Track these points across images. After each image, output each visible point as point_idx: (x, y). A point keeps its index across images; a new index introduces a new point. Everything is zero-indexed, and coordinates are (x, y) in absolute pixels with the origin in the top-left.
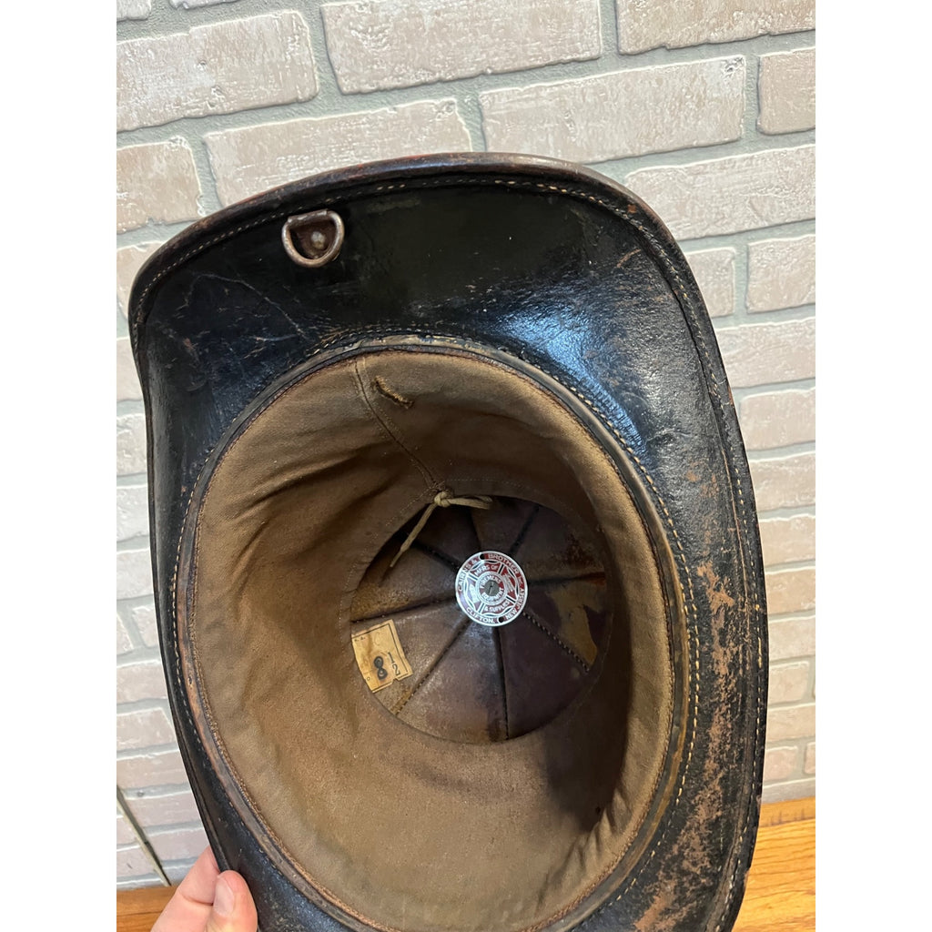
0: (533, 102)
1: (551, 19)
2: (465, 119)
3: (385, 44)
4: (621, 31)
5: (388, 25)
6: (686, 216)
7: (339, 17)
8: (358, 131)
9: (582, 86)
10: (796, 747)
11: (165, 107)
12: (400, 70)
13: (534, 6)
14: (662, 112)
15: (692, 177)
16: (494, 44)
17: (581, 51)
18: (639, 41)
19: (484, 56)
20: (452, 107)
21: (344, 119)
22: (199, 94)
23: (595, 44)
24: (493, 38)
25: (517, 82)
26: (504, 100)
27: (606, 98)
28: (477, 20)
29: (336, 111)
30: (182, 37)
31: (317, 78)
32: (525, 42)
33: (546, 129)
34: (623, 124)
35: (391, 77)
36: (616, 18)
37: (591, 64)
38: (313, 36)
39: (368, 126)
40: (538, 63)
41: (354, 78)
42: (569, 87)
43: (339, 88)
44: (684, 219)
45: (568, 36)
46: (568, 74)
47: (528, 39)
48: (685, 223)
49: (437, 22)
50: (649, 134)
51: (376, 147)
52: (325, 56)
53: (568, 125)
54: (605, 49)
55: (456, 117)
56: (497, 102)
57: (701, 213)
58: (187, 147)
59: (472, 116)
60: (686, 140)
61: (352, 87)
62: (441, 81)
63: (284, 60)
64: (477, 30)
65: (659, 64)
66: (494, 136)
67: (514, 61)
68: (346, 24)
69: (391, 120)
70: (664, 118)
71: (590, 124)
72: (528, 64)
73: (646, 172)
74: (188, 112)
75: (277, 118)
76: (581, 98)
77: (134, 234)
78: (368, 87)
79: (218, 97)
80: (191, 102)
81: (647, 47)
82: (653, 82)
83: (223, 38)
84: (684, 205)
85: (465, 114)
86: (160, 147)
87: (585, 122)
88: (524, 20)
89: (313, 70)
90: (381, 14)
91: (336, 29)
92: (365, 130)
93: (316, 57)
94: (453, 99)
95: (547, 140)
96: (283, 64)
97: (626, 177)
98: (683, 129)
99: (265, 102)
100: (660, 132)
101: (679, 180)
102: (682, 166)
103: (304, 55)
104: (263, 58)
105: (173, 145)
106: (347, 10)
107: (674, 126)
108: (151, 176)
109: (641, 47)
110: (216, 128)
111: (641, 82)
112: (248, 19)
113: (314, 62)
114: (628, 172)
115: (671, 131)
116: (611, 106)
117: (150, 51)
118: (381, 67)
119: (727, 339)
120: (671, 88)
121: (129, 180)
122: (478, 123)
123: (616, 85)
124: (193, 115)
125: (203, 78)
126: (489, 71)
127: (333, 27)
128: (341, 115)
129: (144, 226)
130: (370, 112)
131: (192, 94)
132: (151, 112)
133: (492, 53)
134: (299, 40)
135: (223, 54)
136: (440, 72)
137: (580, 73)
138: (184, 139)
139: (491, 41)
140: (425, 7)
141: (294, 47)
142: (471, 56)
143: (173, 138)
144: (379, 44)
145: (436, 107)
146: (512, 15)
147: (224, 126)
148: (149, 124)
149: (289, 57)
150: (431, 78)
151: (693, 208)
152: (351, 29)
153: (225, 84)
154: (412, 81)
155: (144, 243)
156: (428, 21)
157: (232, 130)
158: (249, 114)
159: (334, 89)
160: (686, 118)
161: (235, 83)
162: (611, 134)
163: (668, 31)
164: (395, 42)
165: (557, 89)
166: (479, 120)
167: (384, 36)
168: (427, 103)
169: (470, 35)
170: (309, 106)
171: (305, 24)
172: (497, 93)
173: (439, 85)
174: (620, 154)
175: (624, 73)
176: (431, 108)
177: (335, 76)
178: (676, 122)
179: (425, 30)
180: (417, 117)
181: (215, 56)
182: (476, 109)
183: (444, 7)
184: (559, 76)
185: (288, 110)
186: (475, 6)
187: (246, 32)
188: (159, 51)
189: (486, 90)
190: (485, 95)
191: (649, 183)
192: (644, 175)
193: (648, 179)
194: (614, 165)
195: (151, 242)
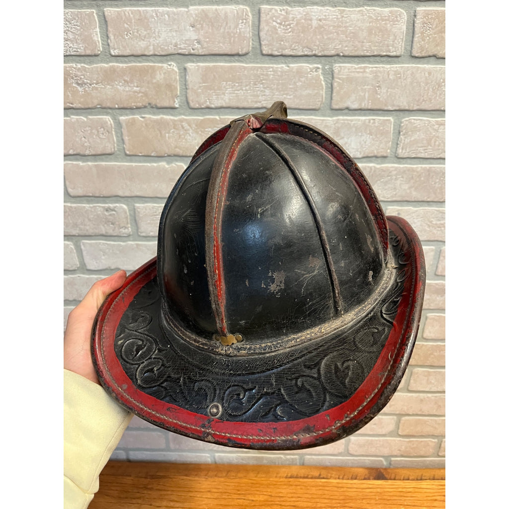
0: (361, 74)
1: (379, 32)
2: (324, 77)
3: (290, 32)
4: (414, 44)
5: (293, 22)
6: (431, 146)
7: (269, 14)
8: (267, 75)
9: (389, 69)
10: (436, 440)
11: (168, 46)
12: (295, 46)
13: (371, 24)
14: (428, 89)
15: (437, 126)
16: (346, 41)
17: (391, 51)
18: (423, 51)
19: (340, 46)
20: (318, 70)
21: (261, 68)
22: (188, 42)
23: (400, 49)
24: (346, 37)
25: (355, 62)
26: (346, 70)
27: (400, 78)
28: (340, 26)
29: (257, 63)
30: (185, 11)
31: (251, 44)
32: (363, 42)
33: (365, 89)
34: (406, 92)
35: (289, 50)
36: (413, 37)
37: (396, 59)
38: (253, 22)
39: (272, 73)
40: (368, 54)
41: (270, 47)
42: (382, 69)
43: (261, 51)
44: (429, 147)
45: (386, 43)
46: (382, 62)
47: (365, 41)
48: (429, 149)
49: (319, 25)
50: (419, 100)
51: (274, 85)
52: (257, 33)
53: (377, 89)
54: (404, 52)
55: (319, 76)
56: (342, 71)
57: (439, 146)
58: (176, 69)
59: (328, 76)
60: (439, 106)
61: (268, 52)
62: (315, 56)
63: (235, 32)
64: (339, 32)
65: (431, 65)
66: (338, 88)
67: (356, 51)
68: (271, 18)
69: (286, 72)
70: (428, 93)
71: (389, 90)
72: (362, 54)
73: (414, 119)
74: (180, 51)
75: (226, 61)
76: (387, 76)
77: (140, 110)
78: (276, 53)
79: (197, 45)
80: (182, 46)
81: (426, 55)
82: (426, 73)
83: (206, 15)
84: (431, 140)
85: (324, 74)
86: (162, 67)
87: (387, 89)
88: (365, 31)
89: (249, 39)
90: (291, 16)
91: (266, 20)
92: (271, 74)
93: (252, 33)
94: (319, 66)
95: (365, 95)
96: (235, 34)
97: (403, 120)
98: (438, 100)
99: (222, 52)
100: (425, 99)
101: (431, 126)
102: (434, 120)
103: (246, 31)
104: (225, 28)
105: (169, 67)
106: (273, 11)
107: (433, 97)
108: (154, 81)
109: (423, 54)
110: (193, 62)
111: (421, 72)
112: (221, 7)
113: (251, 35)
114: (405, 118)
115: (431, 101)
116: (402, 82)
117: (166, 15)
118: (285, 44)
119: (441, 214)
120: (435, 78)
121: (142, 81)
122: (330, 80)
123: (407, 71)
124: (183, 53)
125: (191, 34)
126: (341, 54)
127: (264, 19)
128: (260, 65)
129: (145, 107)
130: (275, 66)
131: (184, 42)
132: (161, 48)
133: (344, 45)
134: (245, 22)
135: (204, 23)
136: (315, 51)
137: (389, 63)
138: (175, 65)
139: (346, 39)
140: (314, 16)
141: (242, 26)
142: (334, 45)
143: (169, 63)
144: (287, 32)
145: (310, 68)
146: (359, 27)
147: (198, 61)
148: (159, 54)
149: (238, 31)
150: (310, 53)
151: (435, 142)
152: (274, 21)
153: (202, 39)
154: (300, 53)
155: (143, 116)
156: (315, 23)
157: (201, 64)
158: (212, 57)
159: (259, 52)
160: (440, 94)
161: (208, 40)
162: (399, 97)
163: (439, 48)
164: (295, 31)
165: (375, 69)
166: (331, 79)
167: (290, 28)
168: (306, 66)
169: (335, 34)
170: (244, 58)
171: (250, 14)
172: (343, 66)
173: (314, 57)
174: (402, 108)
175: (412, 66)
176: (307, 69)
177: (260, 45)
178: (435, 96)
179: (312, 28)
180: (299, 73)
181: (200, 24)
182: (331, 73)
183: (324, 17)
184: (378, 63)
185: (232, 58)
186: (340, 20)
187: (219, 14)
188: (171, 16)
189: (338, 64)
190: (337, 67)
191: (414, 125)
192: (413, 121)
193: (415, 124)
194: (398, 113)
195: (147, 116)
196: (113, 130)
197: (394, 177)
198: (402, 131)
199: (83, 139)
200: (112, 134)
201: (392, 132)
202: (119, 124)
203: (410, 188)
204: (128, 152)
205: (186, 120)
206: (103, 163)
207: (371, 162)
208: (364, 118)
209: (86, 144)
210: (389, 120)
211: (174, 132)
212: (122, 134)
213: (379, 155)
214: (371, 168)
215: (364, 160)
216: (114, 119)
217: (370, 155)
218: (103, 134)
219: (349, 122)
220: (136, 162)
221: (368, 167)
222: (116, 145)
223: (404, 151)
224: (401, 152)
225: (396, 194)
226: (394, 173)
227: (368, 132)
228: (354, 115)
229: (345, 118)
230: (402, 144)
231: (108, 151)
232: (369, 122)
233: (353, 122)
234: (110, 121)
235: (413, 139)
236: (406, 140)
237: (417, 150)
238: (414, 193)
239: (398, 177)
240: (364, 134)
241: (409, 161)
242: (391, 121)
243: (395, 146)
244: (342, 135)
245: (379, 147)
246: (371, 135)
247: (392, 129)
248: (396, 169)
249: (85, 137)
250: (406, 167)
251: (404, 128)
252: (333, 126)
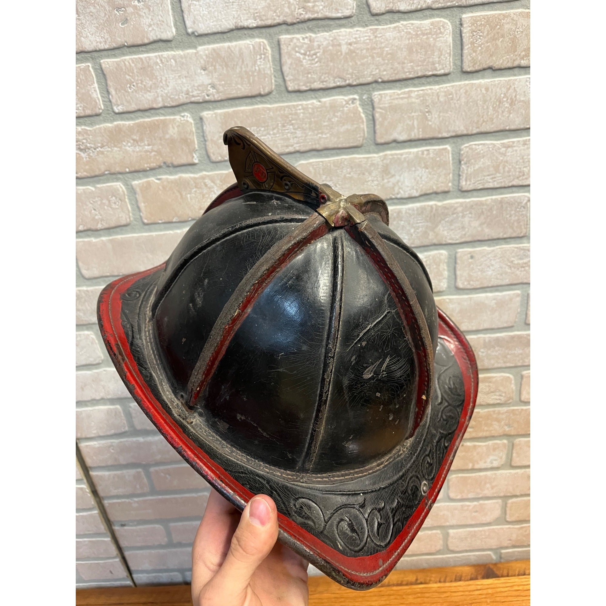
0: (406, 100)
1: (421, 49)
2: (363, 109)
3: (317, 62)
4: (464, 57)
5: (319, 50)
6: (499, 173)
7: (290, 45)
8: (296, 114)
9: (438, 91)
11: (179, 95)
12: (325, 78)
13: (410, 41)
14: (488, 108)
15: (504, 149)
16: (383, 64)
17: (438, 69)
18: (475, 64)
19: (377, 71)
20: (355, 101)
21: (288, 107)
22: (200, 88)
23: (448, 66)
24: (383, 60)
25: (397, 87)
26: (388, 98)
27: (452, 99)
28: (374, 48)
29: (283, 102)
30: (193, 53)
31: (273, 81)
32: (404, 63)
33: (413, 116)
34: (462, 114)
35: (319, 82)
36: (462, 49)
37: (444, 78)
38: (273, 56)
39: (302, 111)
40: (411, 76)
41: (296, 82)
42: (430, 91)
43: (286, 88)
44: (498, 175)
45: (431, 60)
46: (429, 84)
47: (406, 61)
48: (498, 177)
49: (350, 50)
50: (478, 121)
51: (306, 124)
52: (279, 68)
53: (427, 114)
54: (454, 68)
55: (357, 107)
56: (383, 99)
57: (509, 172)
58: (191, 120)
59: (367, 107)
60: (502, 126)
61: (294, 88)
62: (350, 85)
63: (254, 69)
64: (375, 55)
65: (487, 78)
66: (380, 119)
67: (396, 74)
68: (294, 49)
69: (317, 108)
70: (488, 112)
71: (441, 114)
72: (404, 77)
73: (475, 145)
74: (193, 99)
75: (247, 105)
76: (437, 98)
77: (154, 171)
78: (304, 88)
79: (212, 91)
80: (195, 93)
81: (481, 68)
82: (483, 90)
83: (218, 54)
84: (498, 166)
85: (363, 106)
86: (174, 119)
87: (438, 113)
88: (404, 50)
89: (271, 76)
90: (316, 44)
91: (287, 52)
92: (300, 113)
93: (274, 68)
94: (356, 96)
95: (413, 124)
96: (253, 72)
97: (463, 147)
98: (500, 119)
99: (240, 95)
100: (485, 120)
101: (496, 151)
102: (499, 142)
103: (266, 67)
104: (241, 68)
105: (182, 119)
106: (295, 41)
107: (495, 116)
108: (167, 136)
109: (477, 68)
110: (209, 109)
111: (476, 89)
112: (234, 43)
113: (272, 71)
114: (464, 144)
115: (493, 120)
116: (455, 104)
117: (172, 60)
118: (313, 76)
119: (522, 251)
120: (494, 93)
121: (153, 139)
122: (370, 111)
123: (460, 90)
124: (196, 101)
125: (203, 79)
126: (380, 80)
127: (286, 51)
128: (286, 104)
129: (160, 167)
130: (304, 103)
131: (196, 88)
132: (170, 98)
133: (382, 69)
134: (264, 58)
135: (217, 65)
136: (349, 80)
137: (438, 83)
138: (189, 115)
139: (382, 62)
140: (343, 40)
141: (261, 62)
142: (369, 70)
143: (183, 114)
144: (313, 62)
145: (346, 101)
146: (397, 46)
147: (214, 108)
148: (169, 105)
149: (257, 68)
150: (343, 84)
151: (504, 168)
152: (297, 52)
153: (216, 82)
154: (332, 85)
155: (159, 177)
156: (344, 48)
157: (219, 111)
158: (230, 102)
159: (283, 88)
160: (503, 112)
161: (223, 82)
162: (454, 121)
163: (494, 59)
164: (323, 61)
165: (421, 92)
166: (371, 109)
167: (317, 57)
168: (340, 98)
169: (370, 58)
170: (268, 98)
171: (268, 48)
172: (384, 94)
173: (348, 88)
174: (459, 133)
175: (464, 84)
176: (342, 102)
177: (284, 80)
178: (497, 114)
179: (341, 54)
180: (334, 107)
181: (212, 66)
182: (370, 103)
183: (354, 40)
184: (423, 84)
185: (254, 100)
186: (374, 40)
187: (232, 51)
188: (178, 60)
189: (377, 91)
190: (376, 95)
191: (476, 151)
192: (474, 146)
193: (476, 149)
194: (455, 140)
195: (164, 177)
196: (126, 197)
197: (461, 214)
198: (463, 160)
199: (93, 211)
200: (126, 202)
201: (451, 162)
202: (132, 191)
203: (481, 224)
204: (146, 221)
205: (208, 176)
206: (119, 237)
207: (431, 200)
208: (415, 150)
209: (96, 217)
210: (446, 149)
211: (196, 191)
212: (137, 201)
213: (439, 190)
214: (431, 207)
215: (422, 198)
216: (126, 184)
217: (428, 192)
218: (115, 203)
219: (399, 156)
220: (156, 230)
221: (428, 206)
222: (131, 214)
223: (468, 183)
224: (465, 184)
225: (465, 235)
226: (460, 209)
227: (423, 165)
228: (404, 148)
229: (394, 152)
230: (464, 175)
231: (123, 222)
232: (423, 154)
233: (404, 156)
234: (121, 187)
235: (477, 167)
236: (469, 170)
237: (484, 179)
238: (487, 230)
239: (465, 213)
240: (419, 168)
241: (475, 193)
242: (449, 151)
243: (456, 178)
244: (393, 172)
245: (437, 181)
246: (427, 168)
247: (451, 159)
248: (461, 204)
249: (95, 210)
250: (472, 201)
251: (464, 156)
252: (381, 163)
